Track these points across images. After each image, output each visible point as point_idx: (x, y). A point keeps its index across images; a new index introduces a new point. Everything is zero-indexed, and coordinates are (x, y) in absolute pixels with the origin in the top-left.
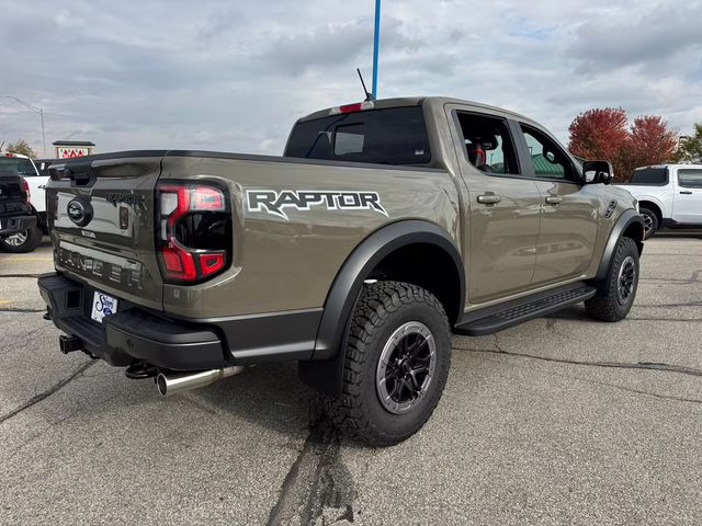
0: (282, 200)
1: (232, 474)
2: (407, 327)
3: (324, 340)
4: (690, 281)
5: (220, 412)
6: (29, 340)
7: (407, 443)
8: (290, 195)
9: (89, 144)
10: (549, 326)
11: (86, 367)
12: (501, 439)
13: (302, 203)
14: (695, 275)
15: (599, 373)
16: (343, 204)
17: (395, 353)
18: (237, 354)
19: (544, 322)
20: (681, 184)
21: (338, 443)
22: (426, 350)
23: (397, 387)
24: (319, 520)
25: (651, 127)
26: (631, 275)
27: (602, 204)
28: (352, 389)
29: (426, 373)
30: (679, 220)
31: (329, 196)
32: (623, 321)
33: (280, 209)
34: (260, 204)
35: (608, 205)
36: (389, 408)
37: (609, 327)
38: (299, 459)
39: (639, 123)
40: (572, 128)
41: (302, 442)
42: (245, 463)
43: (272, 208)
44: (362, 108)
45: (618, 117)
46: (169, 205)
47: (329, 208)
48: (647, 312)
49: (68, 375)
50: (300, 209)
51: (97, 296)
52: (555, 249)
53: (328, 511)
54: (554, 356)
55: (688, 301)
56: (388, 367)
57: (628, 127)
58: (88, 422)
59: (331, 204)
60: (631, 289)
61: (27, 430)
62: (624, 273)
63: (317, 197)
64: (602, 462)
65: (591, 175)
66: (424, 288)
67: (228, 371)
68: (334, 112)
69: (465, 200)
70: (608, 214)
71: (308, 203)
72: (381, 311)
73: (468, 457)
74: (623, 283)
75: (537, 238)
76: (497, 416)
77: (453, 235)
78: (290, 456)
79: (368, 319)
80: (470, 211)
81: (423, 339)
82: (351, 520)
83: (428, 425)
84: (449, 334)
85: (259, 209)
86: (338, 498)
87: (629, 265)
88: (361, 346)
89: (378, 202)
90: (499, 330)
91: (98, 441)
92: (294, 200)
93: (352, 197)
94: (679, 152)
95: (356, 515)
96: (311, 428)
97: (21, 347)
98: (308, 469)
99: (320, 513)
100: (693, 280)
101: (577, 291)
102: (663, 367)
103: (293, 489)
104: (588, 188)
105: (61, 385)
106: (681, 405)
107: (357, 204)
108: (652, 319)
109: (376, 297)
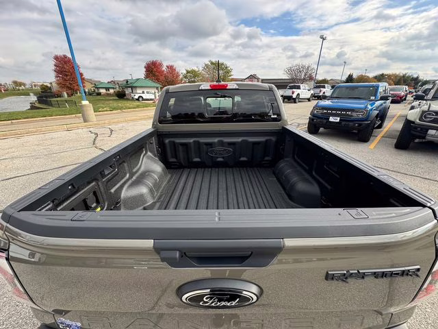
39: (167, 67)
44: (229, 87)
68: (203, 87)
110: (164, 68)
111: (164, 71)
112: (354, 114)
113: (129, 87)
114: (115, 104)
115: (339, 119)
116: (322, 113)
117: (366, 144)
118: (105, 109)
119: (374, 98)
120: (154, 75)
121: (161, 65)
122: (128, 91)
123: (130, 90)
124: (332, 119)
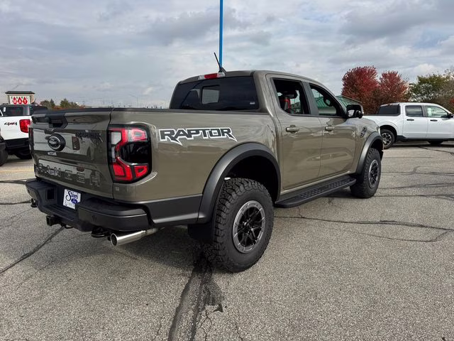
0: (178, 134)
1: (152, 292)
2: (249, 204)
3: (203, 212)
4: (412, 173)
5: (140, 258)
6: (13, 222)
7: (251, 269)
8: (183, 131)
9: (30, 93)
10: (330, 202)
11: (52, 236)
12: (303, 265)
13: (189, 135)
14: (415, 169)
15: (358, 228)
16: (211, 135)
17: (243, 219)
18: (156, 221)
19: (327, 199)
20: (408, 114)
21: (211, 271)
22: (259, 217)
23: (244, 238)
24: (204, 312)
25: (392, 78)
26: (376, 171)
27: (358, 130)
28: (219, 239)
29: (260, 230)
30: (407, 137)
31: (204, 131)
32: (373, 198)
33: (177, 139)
34: (166, 137)
35: (361, 130)
36: (240, 250)
37: (365, 201)
38: (190, 281)
39: (385, 75)
40: (344, 79)
41: (190, 272)
42: (159, 285)
43: (173, 139)
44: (218, 76)
45: (372, 72)
46: (116, 138)
47: (204, 138)
48: (385, 192)
49: (42, 242)
50: (188, 139)
51: (66, 192)
52: (334, 156)
53: (208, 307)
54: (333, 219)
55: (410, 185)
56: (239, 227)
57: (378, 78)
58: (60, 267)
59: (205, 136)
60: (377, 179)
61: (23, 274)
62: (372, 170)
63: (197, 132)
64: (357, 275)
65: (351, 112)
66: (258, 181)
67: (150, 232)
68: (201, 78)
69: (279, 130)
70: (362, 135)
71: (193, 136)
72: (234, 195)
73: (285, 275)
74: (372, 175)
75: (322, 150)
76: (300, 253)
77: (273, 150)
78: (184, 280)
79: (227, 200)
80: (282, 136)
81: (258, 210)
82: (222, 311)
83: (262, 260)
84: (273, 208)
85: (166, 140)
86: (214, 300)
87: (375, 164)
88: (223, 215)
89: (231, 133)
90: (300, 204)
91: (69, 278)
92: (185, 134)
93: (216, 131)
94: (409, 93)
95: (224, 309)
96: (195, 265)
97: (8, 226)
98: (195, 287)
99: (204, 308)
100: (414, 172)
101: (344, 181)
102: (393, 222)
103: (187, 297)
104: (350, 120)
105: (39, 247)
106: (402, 243)
107: (220, 135)
108: (389, 196)
109: (231, 187)
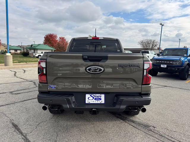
24: (153, 130)
25: (63, 39)
38: (128, 123)
39: (60, 38)
40: (45, 38)
41: (122, 121)
44: (99, 39)
53: (151, 128)
86: (148, 126)
98: (133, 124)
103: (139, 128)
110: (58, 39)
111: (57, 40)
112: (174, 63)
113: (33, 49)
114: (21, 59)
115: (166, 66)
116: (156, 63)
117: (184, 81)
118: (15, 62)
119: (186, 55)
120: (50, 43)
121: (56, 36)
122: (31, 52)
123: (33, 51)
124: (162, 66)
